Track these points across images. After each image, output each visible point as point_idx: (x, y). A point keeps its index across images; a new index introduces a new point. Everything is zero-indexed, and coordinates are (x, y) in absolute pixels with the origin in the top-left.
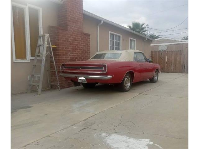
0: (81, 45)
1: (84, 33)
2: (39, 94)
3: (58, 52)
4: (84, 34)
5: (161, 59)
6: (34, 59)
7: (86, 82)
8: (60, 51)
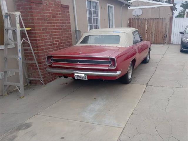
0: (60, 23)
1: (62, 5)
2: (22, 98)
3: (35, 37)
4: (62, 7)
5: (141, 28)
6: (3, 48)
7: (87, 79)
8: (37, 35)
